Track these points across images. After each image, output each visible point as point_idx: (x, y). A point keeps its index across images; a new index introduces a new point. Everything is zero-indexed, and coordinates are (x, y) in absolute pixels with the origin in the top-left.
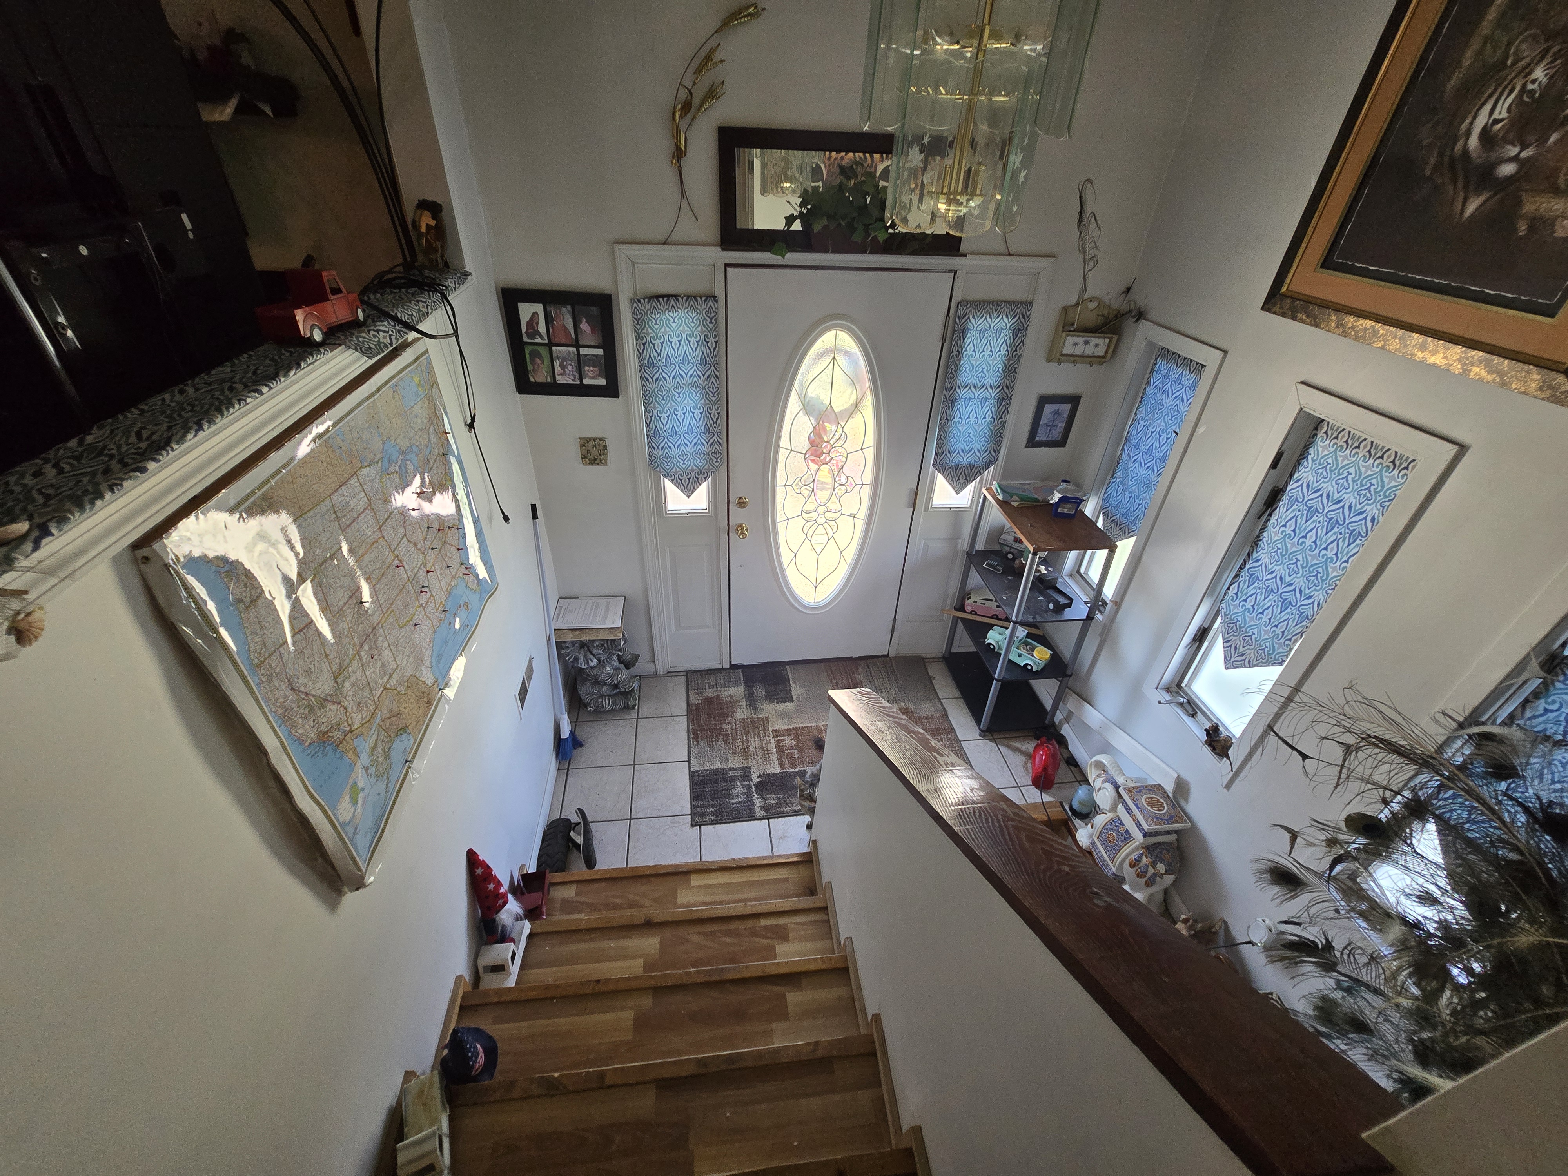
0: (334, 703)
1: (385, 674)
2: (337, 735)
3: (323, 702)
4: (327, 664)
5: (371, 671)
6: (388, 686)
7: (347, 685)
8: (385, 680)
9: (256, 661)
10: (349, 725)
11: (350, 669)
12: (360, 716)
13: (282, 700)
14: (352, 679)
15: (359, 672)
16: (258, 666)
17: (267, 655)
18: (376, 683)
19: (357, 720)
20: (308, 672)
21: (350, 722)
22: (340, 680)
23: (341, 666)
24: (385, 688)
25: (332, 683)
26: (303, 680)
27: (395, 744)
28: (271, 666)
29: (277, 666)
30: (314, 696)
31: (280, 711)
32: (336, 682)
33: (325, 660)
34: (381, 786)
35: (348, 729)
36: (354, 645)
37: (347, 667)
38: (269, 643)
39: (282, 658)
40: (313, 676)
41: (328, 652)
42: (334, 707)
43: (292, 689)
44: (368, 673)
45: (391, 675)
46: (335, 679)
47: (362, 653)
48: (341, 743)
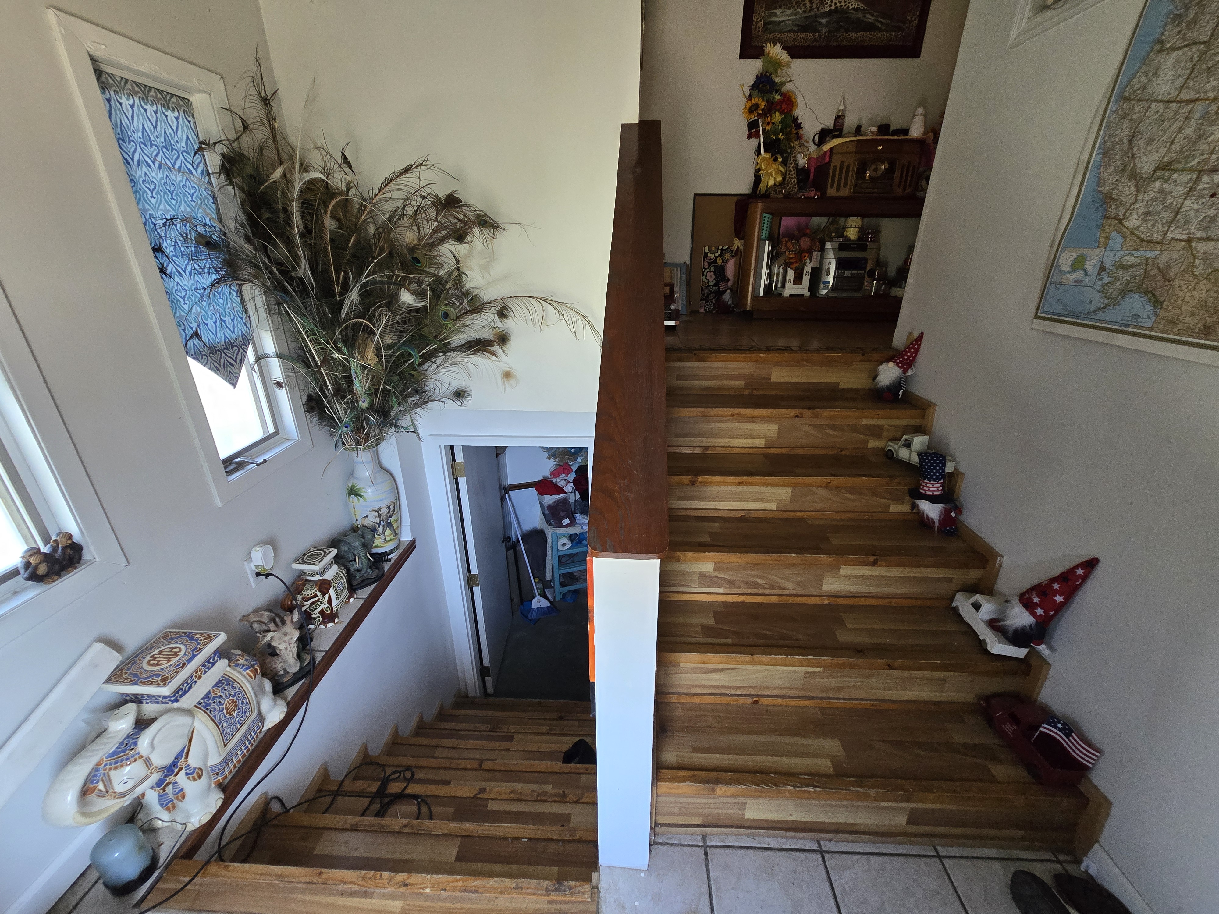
0: (1136, 186)
1: (1206, 229)
2: (1113, 210)
3: (1134, 175)
4: (1166, 149)
5: (1196, 207)
6: (1194, 244)
7: (1157, 184)
8: (1200, 234)
9: (1127, 94)
10: (1124, 215)
11: (1175, 176)
12: (1138, 223)
13: (1117, 140)
14: (1167, 187)
15: (1179, 191)
16: (1128, 99)
17: (1139, 97)
18: (1186, 223)
19: (1133, 222)
20: (1150, 141)
21: (1127, 215)
22: (1158, 173)
23: (1170, 163)
24: (1189, 241)
25: (1152, 169)
26: (1141, 143)
27: (1136, 296)
28: (1133, 108)
29: (1138, 112)
30: (1135, 163)
31: (1109, 145)
32: (1155, 171)
33: (1168, 144)
34: (1098, 301)
35: (1121, 217)
36: (1206, 161)
37: (1175, 171)
38: (1149, 91)
39: (1147, 111)
40: (1150, 148)
41: (1176, 140)
42: (1133, 189)
43: (1130, 141)
44: (1188, 202)
45: (1208, 239)
46: (1157, 169)
47: (1205, 179)
48: (1108, 218)
